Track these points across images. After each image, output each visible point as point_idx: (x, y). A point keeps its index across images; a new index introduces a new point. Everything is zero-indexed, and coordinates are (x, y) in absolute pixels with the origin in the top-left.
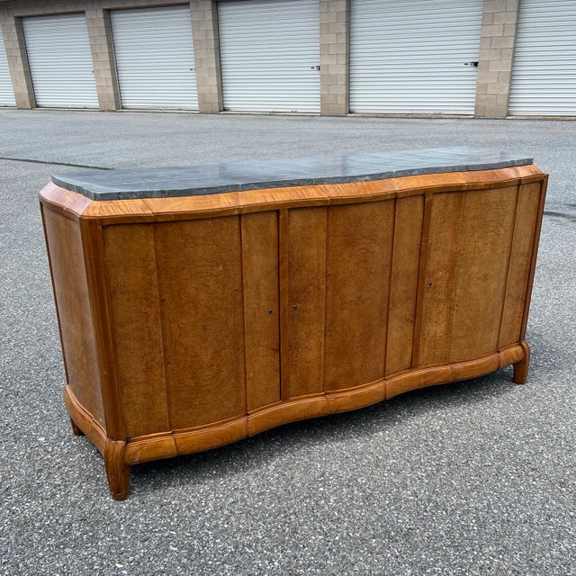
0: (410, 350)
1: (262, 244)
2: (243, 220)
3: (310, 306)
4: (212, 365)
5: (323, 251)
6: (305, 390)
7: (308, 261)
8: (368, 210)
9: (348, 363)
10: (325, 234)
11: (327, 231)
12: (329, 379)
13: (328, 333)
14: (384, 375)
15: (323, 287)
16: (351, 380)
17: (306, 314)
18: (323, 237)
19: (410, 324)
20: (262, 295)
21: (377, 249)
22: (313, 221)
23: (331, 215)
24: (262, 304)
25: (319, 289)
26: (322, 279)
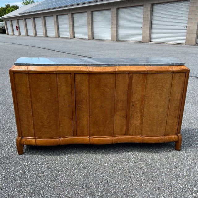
0: (125, 128)
1: (65, 84)
2: (57, 75)
3: (84, 106)
4: (47, 120)
5: (88, 89)
6: (82, 134)
7: (83, 91)
8: (104, 76)
9: (98, 128)
10: (88, 83)
11: (89, 82)
12: (91, 132)
13: (90, 117)
14: (113, 135)
15: (88, 101)
16: (99, 134)
17: (82, 109)
18: (87, 84)
19: (125, 119)
20: (66, 100)
21: (108, 90)
22: (84, 78)
23: (90, 77)
24: (66, 103)
25: (87, 101)
26: (88, 98)
